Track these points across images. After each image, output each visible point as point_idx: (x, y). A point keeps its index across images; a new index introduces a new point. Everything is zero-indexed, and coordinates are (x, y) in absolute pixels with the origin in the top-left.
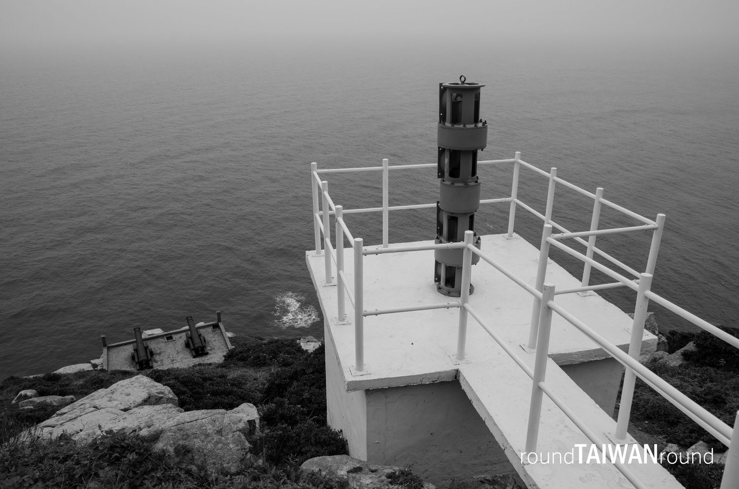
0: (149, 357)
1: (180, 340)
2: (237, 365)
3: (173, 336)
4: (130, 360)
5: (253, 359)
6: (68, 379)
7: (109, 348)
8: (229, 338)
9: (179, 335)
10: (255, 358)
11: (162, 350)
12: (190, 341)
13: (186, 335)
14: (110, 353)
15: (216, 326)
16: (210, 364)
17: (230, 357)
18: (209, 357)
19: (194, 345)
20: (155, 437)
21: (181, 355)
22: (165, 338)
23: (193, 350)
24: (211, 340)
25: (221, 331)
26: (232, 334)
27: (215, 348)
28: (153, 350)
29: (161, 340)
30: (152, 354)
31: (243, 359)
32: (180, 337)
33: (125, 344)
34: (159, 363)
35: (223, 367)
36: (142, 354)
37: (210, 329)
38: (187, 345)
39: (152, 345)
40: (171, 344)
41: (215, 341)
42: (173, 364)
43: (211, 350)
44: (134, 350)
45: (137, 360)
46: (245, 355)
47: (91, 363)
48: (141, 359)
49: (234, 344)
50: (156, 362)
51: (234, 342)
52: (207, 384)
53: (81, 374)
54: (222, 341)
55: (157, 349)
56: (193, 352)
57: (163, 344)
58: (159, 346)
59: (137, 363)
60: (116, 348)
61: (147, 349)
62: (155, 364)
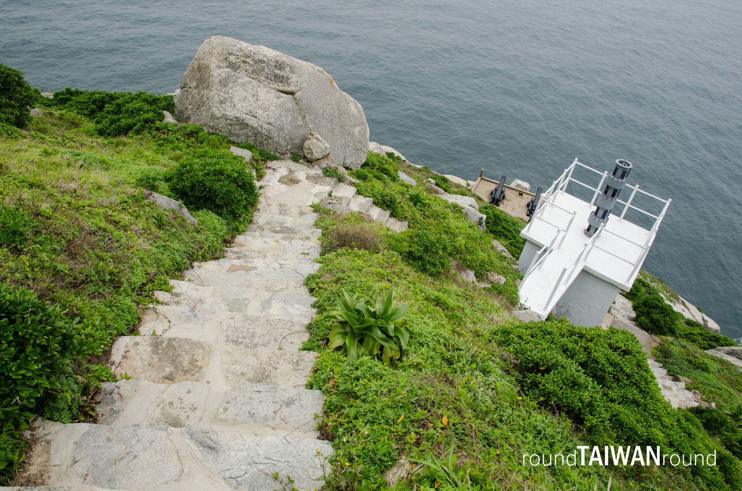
3: (524, 194)
6: (451, 185)
7: (482, 178)
9: (527, 196)
11: (511, 199)
14: (481, 182)
20: (463, 208)
21: (520, 209)
22: (518, 193)
29: (514, 192)
30: (504, 198)
33: (492, 182)
36: (498, 194)
39: (508, 193)
40: (519, 198)
47: (467, 182)
48: (495, 197)
50: (503, 204)
52: (504, 222)
53: (458, 186)
57: (514, 196)
58: (511, 195)
60: (486, 182)
61: (502, 192)
62: (501, 205)
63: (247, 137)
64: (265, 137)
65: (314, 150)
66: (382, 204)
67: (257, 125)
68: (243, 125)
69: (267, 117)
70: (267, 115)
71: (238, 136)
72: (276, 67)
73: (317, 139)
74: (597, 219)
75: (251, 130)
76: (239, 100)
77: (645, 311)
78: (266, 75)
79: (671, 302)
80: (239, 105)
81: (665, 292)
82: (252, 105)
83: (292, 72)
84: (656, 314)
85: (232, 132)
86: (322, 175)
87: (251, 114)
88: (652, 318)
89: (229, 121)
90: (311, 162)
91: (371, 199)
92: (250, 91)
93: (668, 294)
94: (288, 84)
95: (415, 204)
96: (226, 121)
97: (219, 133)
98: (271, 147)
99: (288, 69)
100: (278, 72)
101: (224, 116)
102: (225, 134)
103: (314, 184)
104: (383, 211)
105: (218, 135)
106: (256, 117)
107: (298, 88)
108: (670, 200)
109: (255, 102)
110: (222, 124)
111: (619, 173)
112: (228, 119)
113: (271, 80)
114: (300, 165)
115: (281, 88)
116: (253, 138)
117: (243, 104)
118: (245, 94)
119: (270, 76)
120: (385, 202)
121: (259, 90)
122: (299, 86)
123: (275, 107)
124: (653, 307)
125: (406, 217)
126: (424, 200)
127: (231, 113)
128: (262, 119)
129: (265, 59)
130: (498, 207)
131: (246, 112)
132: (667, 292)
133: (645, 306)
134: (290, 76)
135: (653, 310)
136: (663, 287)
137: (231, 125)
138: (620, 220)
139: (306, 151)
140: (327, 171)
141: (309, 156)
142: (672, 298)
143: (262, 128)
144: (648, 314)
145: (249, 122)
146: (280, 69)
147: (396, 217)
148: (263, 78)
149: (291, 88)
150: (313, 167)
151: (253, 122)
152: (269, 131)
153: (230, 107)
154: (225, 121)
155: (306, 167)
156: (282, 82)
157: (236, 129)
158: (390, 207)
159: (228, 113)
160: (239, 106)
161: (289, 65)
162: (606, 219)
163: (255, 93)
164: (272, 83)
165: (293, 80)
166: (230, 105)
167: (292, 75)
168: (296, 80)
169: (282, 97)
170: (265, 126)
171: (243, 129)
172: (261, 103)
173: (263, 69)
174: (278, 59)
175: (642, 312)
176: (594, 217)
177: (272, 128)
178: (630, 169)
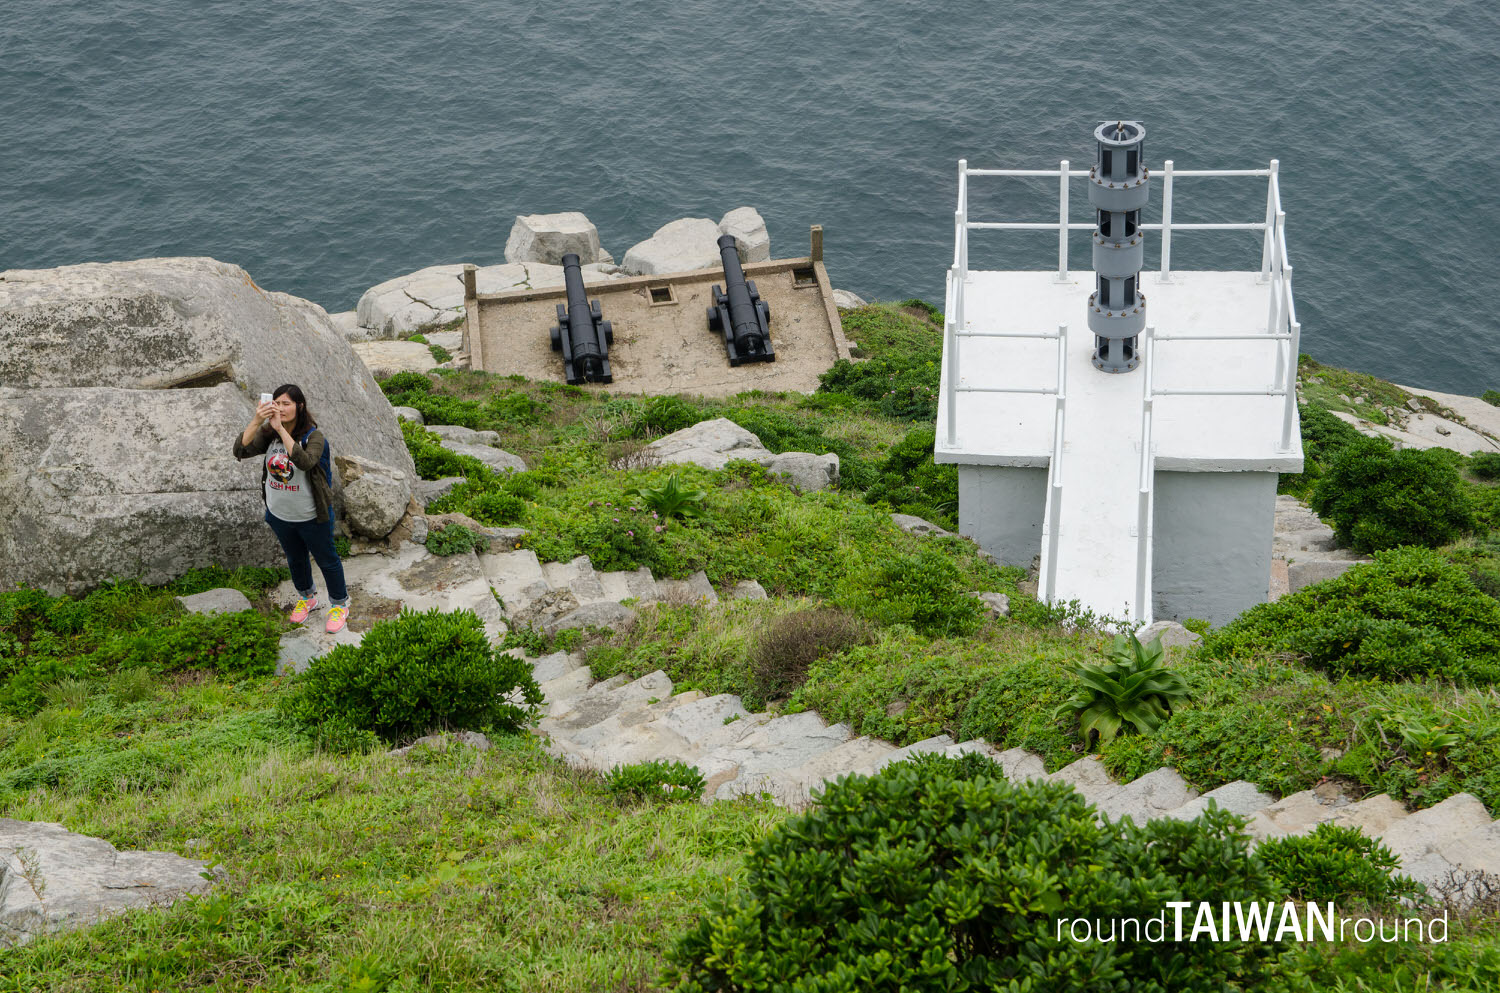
0: (604, 350)
1: (692, 304)
2: (850, 407)
3: (672, 288)
4: (547, 350)
5: (897, 397)
7: (484, 305)
8: (841, 310)
9: (691, 289)
10: (900, 396)
11: (638, 331)
12: (724, 313)
13: (713, 294)
14: (486, 321)
15: (805, 273)
16: (782, 397)
17: (837, 380)
18: (774, 367)
19: (734, 329)
21: (695, 354)
22: (649, 293)
23: (729, 341)
24: (785, 317)
25: (820, 291)
26: (855, 297)
27: (798, 343)
28: (613, 327)
29: (633, 297)
30: (610, 339)
31: (869, 393)
32: (694, 297)
33: (532, 299)
34: (630, 369)
35: (814, 408)
37: (786, 280)
38: (715, 325)
39: (612, 312)
40: (664, 314)
41: (798, 321)
42: (669, 377)
43: (784, 348)
44: (562, 323)
45: (567, 353)
46: (877, 383)
47: (426, 343)
48: (580, 353)
49: (857, 333)
50: (621, 364)
51: (858, 327)
54: (820, 323)
55: (622, 324)
56: (731, 347)
57: (640, 313)
58: (631, 317)
59: (567, 362)
60: (504, 308)
61: (596, 320)
62: (617, 372)
63: (191, 555)
64: (239, 531)
65: (382, 502)
66: (618, 560)
67: (206, 510)
68: (168, 525)
69: (215, 474)
70: (215, 468)
71: (164, 563)
72: (132, 320)
73: (368, 469)
74: (1117, 314)
75: (196, 530)
76: (111, 464)
77: (1357, 500)
78: (119, 357)
79: (1386, 423)
80: (123, 477)
81: (1344, 397)
82: (155, 461)
83: (186, 313)
84: (1392, 495)
85: (145, 559)
86: (431, 560)
87: (171, 487)
88: (1388, 512)
89: (124, 536)
90: (386, 540)
91: (584, 560)
92: (122, 423)
93: (1359, 400)
94: (190, 353)
95: (678, 516)
96: (117, 536)
97: (109, 581)
98: (262, 549)
99: (169, 312)
100: (145, 332)
101: (104, 527)
102: (126, 574)
103: (438, 593)
104: (631, 575)
105: (108, 587)
106: (189, 489)
107: (226, 354)
108: (1275, 162)
109: (156, 448)
110: (107, 551)
111: (1119, 163)
112: (121, 529)
113: (139, 364)
114: (357, 560)
115: (179, 374)
116: (208, 549)
117: (133, 469)
118: (113, 439)
119: (129, 354)
120: (622, 550)
121: (143, 408)
122: (224, 345)
123: (216, 435)
124: (1373, 480)
125: (691, 561)
126: (694, 494)
127: (117, 510)
128: (209, 486)
129: (92, 312)
130: (610, 389)
131: (152, 488)
132: (1352, 395)
133: (1350, 486)
134: (186, 329)
135: (1379, 488)
136: (1327, 381)
137: (134, 543)
138: (1165, 278)
139: (360, 518)
140: (440, 543)
141: (375, 526)
142: (1380, 408)
143: (221, 509)
144: (1370, 505)
145: (184, 510)
146: (148, 320)
147: (667, 575)
148: (113, 370)
149: (206, 362)
150: (397, 549)
151: (191, 505)
152: (241, 509)
153: (100, 493)
154: (112, 540)
155: (378, 559)
156: (171, 356)
157: (156, 547)
158: (640, 556)
159: (105, 514)
160: (123, 479)
161: (168, 299)
162: (1138, 301)
163: (139, 423)
164: (145, 371)
165: (200, 336)
166: (93, 489)
167: (190, 323)
168: (207, 333)
169: (211, 400)
170: (228, 500)
171: (174, 536)
172: (173, 443)
173: (101, 342)
174: (126, 295)
175: (1351, 510)
176: (1104, 312)
177: (245, 497)
178: (1141, 142)
